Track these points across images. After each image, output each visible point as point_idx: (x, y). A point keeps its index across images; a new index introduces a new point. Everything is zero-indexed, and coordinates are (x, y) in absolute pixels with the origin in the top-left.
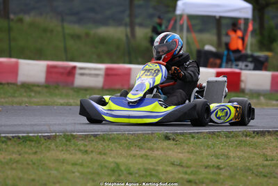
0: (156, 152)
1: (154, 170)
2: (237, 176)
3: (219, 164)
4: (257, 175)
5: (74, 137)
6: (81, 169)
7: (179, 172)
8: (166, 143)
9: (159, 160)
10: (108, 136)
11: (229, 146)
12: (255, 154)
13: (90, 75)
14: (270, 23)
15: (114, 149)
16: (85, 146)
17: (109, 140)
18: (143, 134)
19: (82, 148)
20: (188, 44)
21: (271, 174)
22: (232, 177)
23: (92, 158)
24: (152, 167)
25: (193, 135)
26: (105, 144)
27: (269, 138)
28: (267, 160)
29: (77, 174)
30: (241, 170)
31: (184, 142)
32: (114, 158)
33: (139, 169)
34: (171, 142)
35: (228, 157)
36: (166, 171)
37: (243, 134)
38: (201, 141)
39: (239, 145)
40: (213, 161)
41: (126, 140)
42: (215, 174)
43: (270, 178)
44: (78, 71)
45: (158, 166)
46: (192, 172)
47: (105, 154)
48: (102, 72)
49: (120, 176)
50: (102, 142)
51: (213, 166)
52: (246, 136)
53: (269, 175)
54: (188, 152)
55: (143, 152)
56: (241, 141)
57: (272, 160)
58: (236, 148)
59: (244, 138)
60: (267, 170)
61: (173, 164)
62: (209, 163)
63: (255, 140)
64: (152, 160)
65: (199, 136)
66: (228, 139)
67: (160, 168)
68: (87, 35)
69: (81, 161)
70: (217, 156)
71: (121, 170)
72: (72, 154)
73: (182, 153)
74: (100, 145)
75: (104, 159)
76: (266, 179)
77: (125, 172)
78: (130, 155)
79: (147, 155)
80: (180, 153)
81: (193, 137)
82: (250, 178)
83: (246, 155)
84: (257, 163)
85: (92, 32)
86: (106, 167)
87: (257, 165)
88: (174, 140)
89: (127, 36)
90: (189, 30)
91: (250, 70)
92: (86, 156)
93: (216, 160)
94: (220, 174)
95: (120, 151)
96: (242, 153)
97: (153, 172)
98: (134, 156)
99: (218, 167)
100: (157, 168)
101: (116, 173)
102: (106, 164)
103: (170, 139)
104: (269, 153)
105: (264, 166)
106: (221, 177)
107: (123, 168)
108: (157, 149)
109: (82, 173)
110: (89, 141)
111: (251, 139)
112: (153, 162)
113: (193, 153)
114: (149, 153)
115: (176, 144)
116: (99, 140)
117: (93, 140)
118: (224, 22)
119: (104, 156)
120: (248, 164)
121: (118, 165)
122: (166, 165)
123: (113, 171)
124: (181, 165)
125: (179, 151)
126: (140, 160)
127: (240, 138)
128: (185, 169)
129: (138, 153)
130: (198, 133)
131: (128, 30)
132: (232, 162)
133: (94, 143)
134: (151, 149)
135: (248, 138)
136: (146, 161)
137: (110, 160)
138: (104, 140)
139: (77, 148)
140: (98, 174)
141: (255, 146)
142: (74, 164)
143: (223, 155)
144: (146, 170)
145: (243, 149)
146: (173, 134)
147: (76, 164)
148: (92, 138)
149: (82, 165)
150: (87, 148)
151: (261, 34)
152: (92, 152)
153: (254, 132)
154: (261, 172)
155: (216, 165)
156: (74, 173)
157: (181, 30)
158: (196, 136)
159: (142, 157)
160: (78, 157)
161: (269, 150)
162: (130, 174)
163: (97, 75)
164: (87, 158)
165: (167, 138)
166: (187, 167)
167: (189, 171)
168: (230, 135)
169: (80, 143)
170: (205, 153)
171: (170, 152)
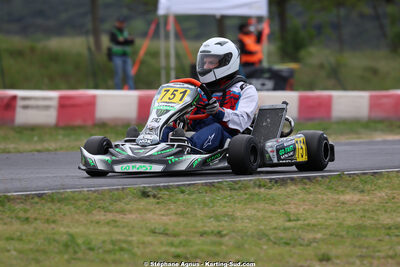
0: (129, 216)
1: (125, 242)
2: (246, 246)
3: (220, 229)
4: (275, 243)
5: (9, 199)
6: (18, 245)
7: (161, 243)
8: (144, 202)
9: (133, 227)
10: (59, 196)
11: (235, 202)
12: (272, 212)
13: (37, 107)
14: (295, 21)
15: (68, 213)
16: (26, 211)
17: (60, 201)
18: (110, 191)
19: (21, 214)
20: (178, 56)
21: (296, 240)
22: (239, 247)
23: (36, 229)
24: (123, 238)
25: (184, 188)
26: (54, 207)
27: (293, 187)
28: (290, 220)
29: (14, 253)
30: (253, 236)
31: (169, 199)
32: (68, 226)
33: (104, 242)
34: (151, 200)
35: (233, 218)
36: (143, 243)
37: (255, 183)
38: (194, 196)
39: (251, 200)
40: (212, 225)
41: (86, 200)
42: (214, 243)
43: (294, 246)
44: (20, 103)
45: (132, 236)
46: (181, 243)
47: (54, 222)
48: (55, 103)
49: (75, 252)
50: (49, 204)
51: (212, 232)
52: (260, 186)
53: (292, 242)
54: (176, 214)
55: (110, 216)
56: (252, 195)
57: (298, 220)
58: (245, 204)
59: (257, 190)
60: (289, 234)
61: (153, 232)
62: (206, 229)
63: (272, 192)
64: (124, 227)
65: (192, 189)
66: (234, 193)
67: (134, 238)
68: (33, 50)
69: (18, 234)
70: (217, 219)
71: (78, 245)
72: (5, 224)
73: (168, 215)
74: (47, 209)
75: (53, 229)
76: (288, 248)
77: (83, 247)
78: (92, 222)
79: (115, 221)
80: (163, 215)
81: (183, 192)
82: (265, 247)
83: (259, 214)
84: (275, 225)
85: (40, 45)
86: (55, 240)
87: (275, 228)
88: (154, 196)
89: (89, 49)
90: (178, 36)
91: (268, 90)
92: (26, 227)
93: (215, 223)
94: (221, 244)
95: (77, 217)
96: (253, 212)
97: (124, 245)
98: (98, 223)
99: (219, 234)
100: (130, 239)
101: (71, 250)
102: (57, 237)
103: (148, 196)
104: (293, 209)
105: (285, 229)
106: (224, 247)
107: (80, 241)
108: (130, 212)
109: (20, 252)
110: (32, 203)
111: (267, 191)
112: (125, 230)
113: (183, 214)
114: (118, 217)
115: (158, 203)
116: (46, 201)
117: (37, 203)
118: (228, 23)
119: (53, 225)
120: (262, 227)
121: (72, 237)
122: (144, 235)
123: (66, 246)
124: (165, 233)
125: (162, 213)
126: (106, 229)
127: (251, 190)
128: (171, 239)
129: (103, 218)
130: (189, 185)
131: (91, 39)
132: (239, 225)
133: (38, 207)
134: (122, 212)
135: (262, 190)
136: (114, 230)
137: (62, 229)
138: (52, 201)
139: (13, 215)
140: (45, 252)
141: (273, 200)
142: (10, 239)
143: (226, 215)
144: (113, 243)
145: (256, 206)
146: (153, 188)
147: (12, 239)
148: (36, 199)
149: (20, 239)
150: (28, 215)
151: (283, 38)
152: (36, 219)
153: (271, 180)
154: (282, 238)
155: (216, 231)
156: (8, 251)
157: (167, 37)
158: (187, 190)
159: (108, 223)
160: (16, 227)
161: (293, 206)
162: (91, 249)
163: (47, 107)
164: (28, 228)
165: (145, 194)
166: (175, 236)
167: (176, 241)
168: (237, 187)
169: (18, 207)
170: (199, 213)
171: (149, 215)
